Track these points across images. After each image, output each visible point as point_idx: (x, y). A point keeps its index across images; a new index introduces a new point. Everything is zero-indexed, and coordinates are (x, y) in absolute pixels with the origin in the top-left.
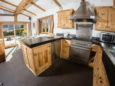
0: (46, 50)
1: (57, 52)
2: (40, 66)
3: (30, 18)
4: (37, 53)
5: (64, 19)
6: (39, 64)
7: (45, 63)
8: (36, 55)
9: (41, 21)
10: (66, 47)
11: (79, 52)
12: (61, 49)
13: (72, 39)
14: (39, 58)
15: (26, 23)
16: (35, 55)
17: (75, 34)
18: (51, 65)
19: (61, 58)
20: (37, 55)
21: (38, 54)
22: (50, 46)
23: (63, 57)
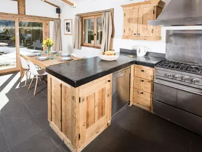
0: (102, 88)
1: (122, 92)
2: (88, 126)
3: (58, 11)
4: (85, 97)
5: (138, 21)
6: (87, 120)
7: (99, 118)
8: (83, 100)
9: (84, 18)
10: (143, 81)
11: (177, 97)
12: (132, 86)
13: (156, 64)
14: (88, 106)
15: (48, 19)
16: (81, 100)
17: (165, 53)
18: (109, 122)
19: (133, 105)
20: (86, 100)
21: (87, 98)
22: (109, 81)
23: (135, 104)
